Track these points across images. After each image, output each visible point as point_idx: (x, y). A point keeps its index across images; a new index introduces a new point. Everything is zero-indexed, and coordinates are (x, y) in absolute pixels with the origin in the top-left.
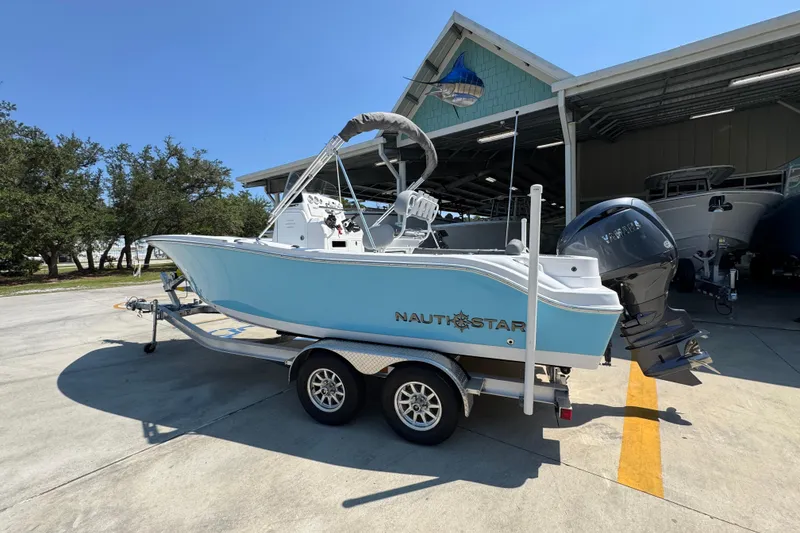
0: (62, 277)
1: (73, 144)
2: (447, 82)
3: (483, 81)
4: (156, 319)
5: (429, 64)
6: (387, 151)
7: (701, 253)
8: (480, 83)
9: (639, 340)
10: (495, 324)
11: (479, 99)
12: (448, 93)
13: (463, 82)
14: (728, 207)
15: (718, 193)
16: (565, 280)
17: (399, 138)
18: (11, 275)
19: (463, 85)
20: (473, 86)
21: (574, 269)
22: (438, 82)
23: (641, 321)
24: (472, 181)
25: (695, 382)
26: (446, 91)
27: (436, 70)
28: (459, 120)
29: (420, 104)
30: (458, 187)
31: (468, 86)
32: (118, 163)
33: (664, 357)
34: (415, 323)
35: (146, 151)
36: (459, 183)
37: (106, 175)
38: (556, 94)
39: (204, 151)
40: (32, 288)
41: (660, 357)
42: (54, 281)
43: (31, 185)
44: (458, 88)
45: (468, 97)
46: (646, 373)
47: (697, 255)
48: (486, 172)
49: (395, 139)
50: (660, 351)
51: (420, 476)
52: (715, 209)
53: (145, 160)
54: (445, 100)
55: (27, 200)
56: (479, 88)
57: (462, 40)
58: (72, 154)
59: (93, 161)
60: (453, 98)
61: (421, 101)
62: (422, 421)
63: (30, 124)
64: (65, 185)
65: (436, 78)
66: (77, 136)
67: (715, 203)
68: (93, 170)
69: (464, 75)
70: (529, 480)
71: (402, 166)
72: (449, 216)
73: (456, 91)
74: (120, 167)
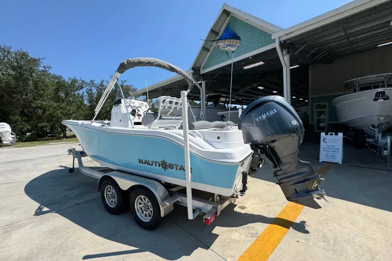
0: (67, 138)
1: (74, 81)
2: (222, 39)
3: (240, 37)
4: (74, 157)
5: (213, 31)
6: (195, 76)
7: (373, 126)
8: (238, 38)
9: (286, 178)
10: (178, 168)
11: (238, 47)
12: (222, 45)
13: (230, 39)
14: (387, 98)
15: (380, 90)
16: (214, 144)
17: (201, 69)
18: (51, 136)
19: (229, 40)
20: (235, 40)
21: (219, 138)
22: (218, 40)
23: (282, 168)
24: (250, 89)
25: (317, 207)
26: (221, 44)
27: (217, 34)
28: (229, 58)
29: (210, 52)
30: (243, 92)
31: (232, 40)
32: (90, 88)
33: (298, 190)
34: (146, 165)
35: (102, 83)
36: (243, 90)
37: (85, 94)
38: (274, 41)
39: (125, 81)
40: (55, 142)
41: (295, 189)
42: (64, 139)
43: (58, 99)
44: (227, 42)
45: (232, 46)
46: (288, 199)
47: (371, 128)
48: (258, 84)
49: (199, 70)
50: (295, 186)
51: (131, 247)
52: (378, 99)
53: (101, 87)
54: (222, 49)
55: (55, 105)
56: (238, 41)
57: (229, 18)
58: (74, 85)
59: (82, 88)
60: (225, 47)
61: (211, 51)
62: (146, 216)
63: (57, 74)
64: (71, 99)
65: (218, 38)
66: (76, 78)
67: (378, 95)
68: (81, 92)
69: (230, 35)
70: (184, 256)
71: (203, 83)
72: (235, 107)
73: (226, 44)
74: (91, 90)
